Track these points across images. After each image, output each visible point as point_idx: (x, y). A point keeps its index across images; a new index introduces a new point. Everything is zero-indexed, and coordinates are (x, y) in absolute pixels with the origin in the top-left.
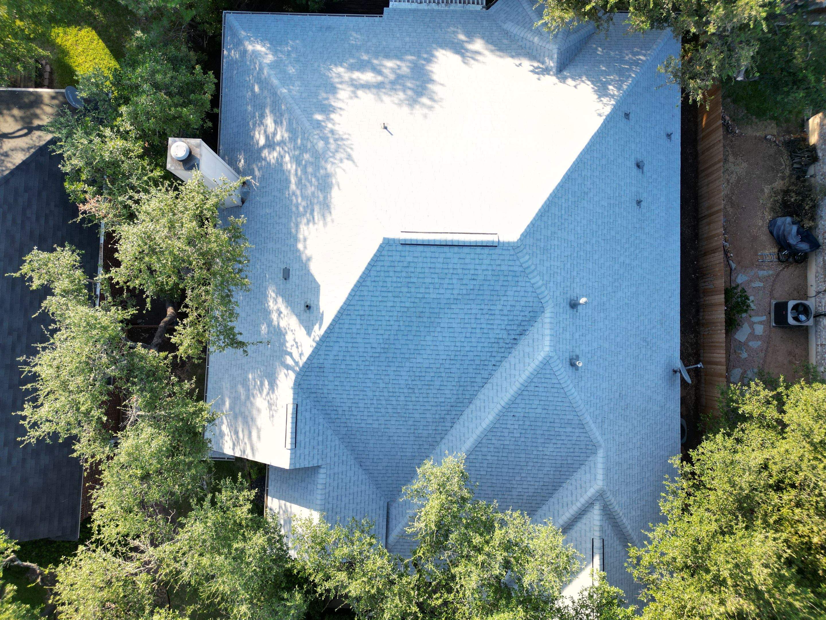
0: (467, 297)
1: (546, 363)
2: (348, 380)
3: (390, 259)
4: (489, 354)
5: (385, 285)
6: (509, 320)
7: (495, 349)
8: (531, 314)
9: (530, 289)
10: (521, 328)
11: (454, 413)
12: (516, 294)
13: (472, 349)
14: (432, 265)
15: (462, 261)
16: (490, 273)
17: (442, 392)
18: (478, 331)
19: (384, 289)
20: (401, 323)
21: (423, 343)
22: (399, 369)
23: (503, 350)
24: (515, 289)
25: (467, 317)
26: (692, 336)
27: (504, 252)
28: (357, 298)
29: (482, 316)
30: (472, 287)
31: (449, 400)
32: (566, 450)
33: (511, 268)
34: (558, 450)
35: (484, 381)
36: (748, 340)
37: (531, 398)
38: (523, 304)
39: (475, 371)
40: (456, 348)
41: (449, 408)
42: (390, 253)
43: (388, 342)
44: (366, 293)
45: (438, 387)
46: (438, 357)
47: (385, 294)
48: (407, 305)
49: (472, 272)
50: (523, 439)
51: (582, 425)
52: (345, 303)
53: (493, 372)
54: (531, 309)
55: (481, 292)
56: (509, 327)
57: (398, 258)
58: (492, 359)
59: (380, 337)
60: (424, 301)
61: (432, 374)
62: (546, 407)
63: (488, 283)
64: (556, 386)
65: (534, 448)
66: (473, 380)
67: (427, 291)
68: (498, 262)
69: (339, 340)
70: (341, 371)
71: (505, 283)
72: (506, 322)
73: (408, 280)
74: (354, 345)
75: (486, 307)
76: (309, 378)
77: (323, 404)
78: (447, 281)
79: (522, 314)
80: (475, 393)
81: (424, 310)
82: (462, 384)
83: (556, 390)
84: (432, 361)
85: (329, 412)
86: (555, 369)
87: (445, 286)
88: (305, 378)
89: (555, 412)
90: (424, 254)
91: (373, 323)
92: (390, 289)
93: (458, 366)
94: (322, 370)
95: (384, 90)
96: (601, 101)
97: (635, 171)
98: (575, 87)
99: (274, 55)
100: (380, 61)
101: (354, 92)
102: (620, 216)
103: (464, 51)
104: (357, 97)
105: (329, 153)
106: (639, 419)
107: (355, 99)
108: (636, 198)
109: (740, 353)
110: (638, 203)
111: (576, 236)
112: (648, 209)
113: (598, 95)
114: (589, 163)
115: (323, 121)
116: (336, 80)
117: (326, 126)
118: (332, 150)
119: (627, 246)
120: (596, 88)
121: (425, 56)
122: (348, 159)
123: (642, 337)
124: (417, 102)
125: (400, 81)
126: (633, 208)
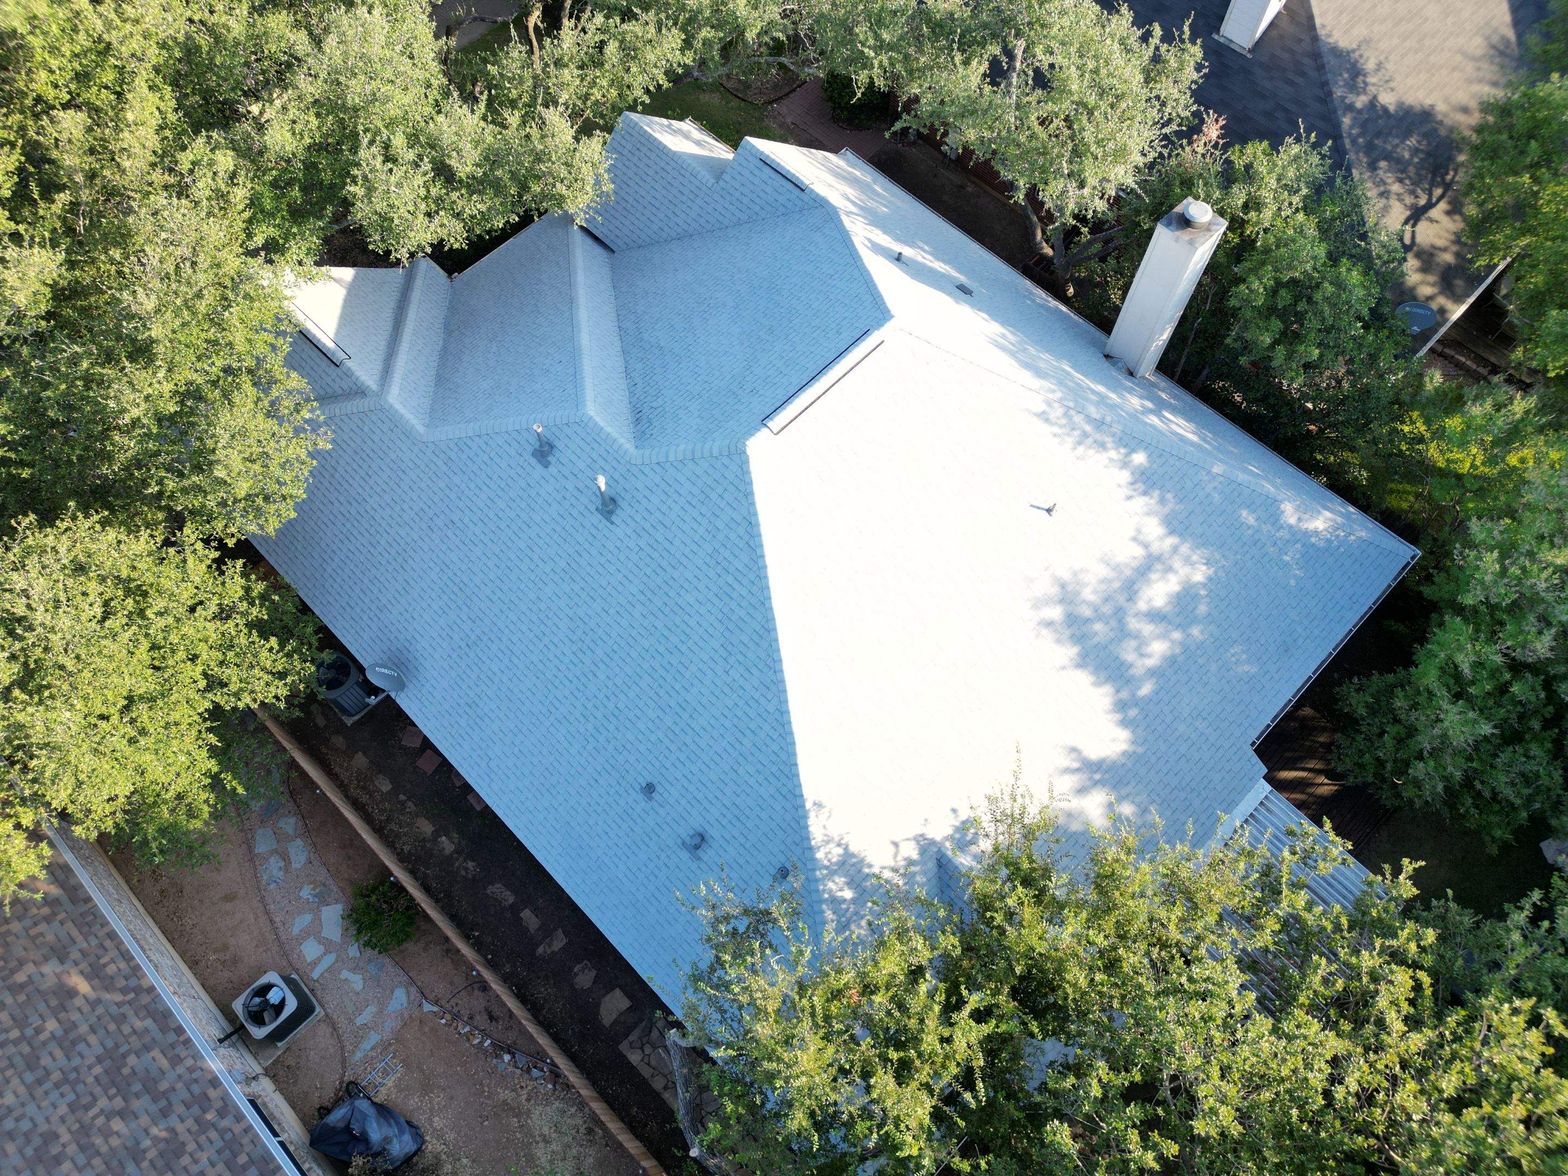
0: (739, 380)
3: (864, 317)
4: (653, 384)
5: (842, 305)
6: (667, 412)
7: (651, 391)
8: (648, 435)
12: (687, 428)
13: (677, 369)
15: (784, 385)
16: (741, 409)
17: (666, 328)
18: (690, 380)
20: (782, 310)
21: (739, 324)
23: (642, 397)
24: (695, 427)
25: (718, 373)
26: (406, 848)
27: (747, 428)
29: (701, 389)
30: (745, 387)
31: (649, 332)
32: (465, 400)
33: (721, 430)
34: (474, 393)
36: (317, 920)
37: (558, 383)
38: (669, 430)
39: (650, 365)
40: (696, 353)
41: (642, 330)
42: (871, 318)
43: (777, 293)
46: (707, 334)
48: (796, 321)
49: (761, 392)
50: (526, 364)
55: (729, 394)
56: (659, 410)
57: (857, 324)
58: (644, 385)
59: (790, 287)
60: (782, 338)
61: (695, 324)
62: (531, 394)
63: (732, 403)
66: (644, 360)
67: (790, 343)
71: (711, 420)
72: (668, 409)
74: (808, 262)
75: (707, 395)
78: (780, 365)
79: (659, 426)
80: (628, 359)
81: (772, 335)
82: (653, 349)
84: (708, 327)
87: (775, 362)
88: (824, 212)
89: (516, 401)
90: (833, 349)
93: (675, 350)
94: (815, 229)
95: (1116, 585)
96: (839, 845)
97: (696, 822)
98: (896, 844)
99: (1291, 527)
100: (1173, 642)
101: (1146, 546)
102: (657, 721)
103: (1097, 777)
104: (1134, 539)
105: (1071, 404)
106: (402, 543)
107: (1133, 533)
108: (659, 788)
109: (314, 889)
110: (649, 789)
111: (686, 585)
112: (630, 811)
113: (853, 855)
114: (762, 700)
115: (1128, 455)
116: (1185, 549)
117: (1117, 449)
118: (1072, 412)
119: (611, 706)
120: (867, 870)
121: (1133, 713)
122: (1044, 412)
123: (485, 638)
124: (1061, 601)
125: (1113, 623)
126: (650, 767)
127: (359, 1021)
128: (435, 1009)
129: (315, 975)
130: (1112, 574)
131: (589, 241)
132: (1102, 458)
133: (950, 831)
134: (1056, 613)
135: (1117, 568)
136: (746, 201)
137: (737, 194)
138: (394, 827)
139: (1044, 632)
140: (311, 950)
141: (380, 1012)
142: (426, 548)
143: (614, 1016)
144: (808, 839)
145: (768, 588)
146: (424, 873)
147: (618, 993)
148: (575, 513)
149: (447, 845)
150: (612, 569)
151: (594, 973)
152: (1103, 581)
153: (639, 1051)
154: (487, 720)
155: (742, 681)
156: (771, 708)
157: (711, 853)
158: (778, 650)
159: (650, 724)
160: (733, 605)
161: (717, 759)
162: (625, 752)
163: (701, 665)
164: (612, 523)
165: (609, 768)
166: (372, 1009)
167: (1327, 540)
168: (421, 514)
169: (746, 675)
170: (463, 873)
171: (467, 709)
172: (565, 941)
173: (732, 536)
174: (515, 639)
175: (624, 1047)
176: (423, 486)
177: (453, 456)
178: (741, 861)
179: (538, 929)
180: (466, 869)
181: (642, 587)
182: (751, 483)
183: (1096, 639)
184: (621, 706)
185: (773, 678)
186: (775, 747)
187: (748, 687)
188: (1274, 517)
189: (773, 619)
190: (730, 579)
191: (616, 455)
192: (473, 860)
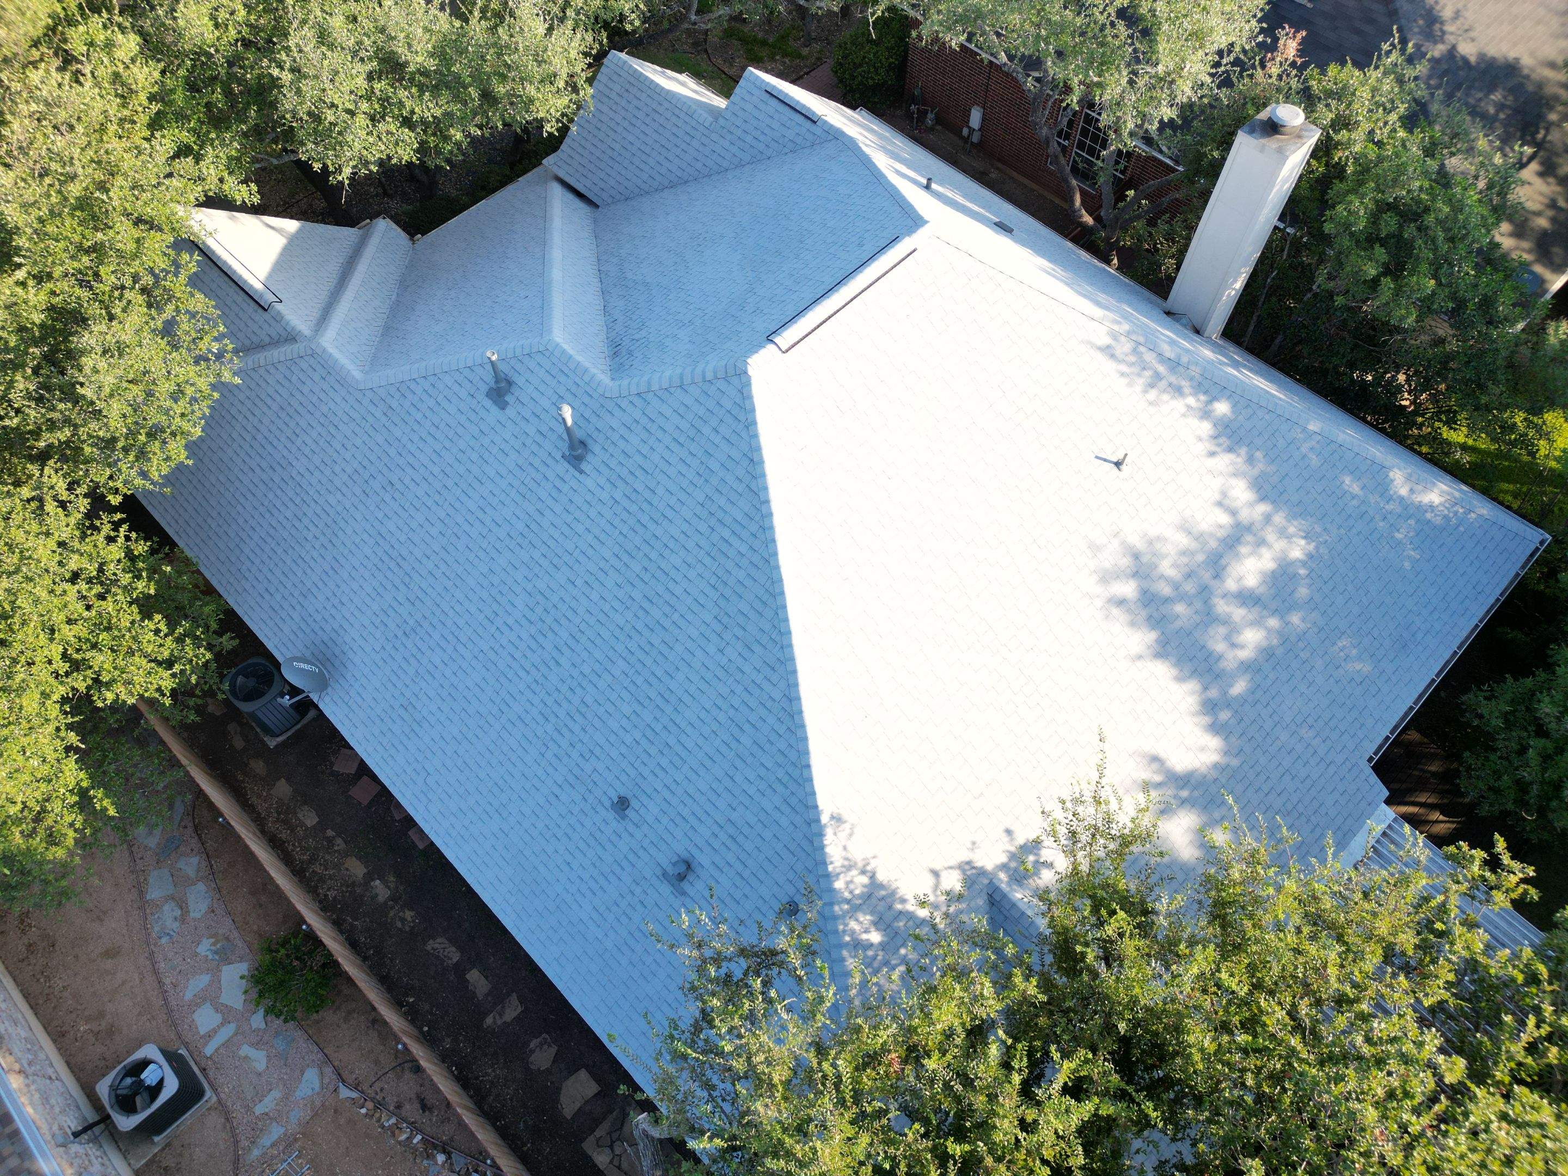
0: (740, 302)
3: (894, 226)
4: (635, 318)
5: (864, 220)
6: (651, 342)
7: (633, 324)
8: (626, 367)
13: (665, 301)
14: (829, 269)
15: (795, 301)
16: (741, 329)
19: (858, 219)
21: (739, 251)
23: (621, 332)
26: (331, 894)
27: (751, 346)
31: (634, 271)
33: (717, 352)
36: (216, 982)
37: (522, 316)
38: (653, 359)
39: (634, 301)
40: (688, 284)
41: (625, 270)
42: (900, 227)
44: (877, 200)
48: (808, 241)
54: (634, 367)
56: (642, 341)
57: (882, 234)
58: (625, 320)
60: (792, 258)
63: (730, 326)
66: (626, 298)
71: (705, 344)
72: (652, 339)
73: (841, 243)
79: (641, 357)
80: (608, 298)
84: (703, 259)
87: (783, 281)
90: (854, 260)
92: (850, 225)
95: (1200, 558)
96: (863, 872)
97: (681, 847)
98: (936, 874)
99: (1402, 499)
100: (1269, 630)
101: (1233, 513)
102: (633, 717)
103: (1185, 794)
104: (1219, 504)
105: (1141, 339)
106: (332, 512)
107: (1217, 497)
108: (634, 803)
109: (214, 944)
110: (622, 804)
111: (671, 544)
112: (598, 835)
113: (882, 886)
114: (766, 686)
115: (1210, 402)
116: (1279, 519)
117: (1194, 394)
118: (1142, 349)
119: (576, 701)
120: (899, 907)
121: (1224, 715)
122: (1108, 347)
123: (426, 624)
124: (1135, 575)
125: (1198, 605)
126: (624, 778)
127: (259, 1110)
128: (354, 1095)
129: (209, 1050)
130: (1194, 545)
131: (570, 196)
132: (1178, 405)
133: (1003, 859)
134: (1128, 589)
135: (1199, 537)
136: (749, 139)
137: (739, 132)
138: (319, 869)
139: (1115, 611)
140: (205, 1019)
141: (286, 1097)
142: (358, 516)
143: (578, 1105)
144: (824, 864)
145: (774, 541)
146: (351, 925)
147: (583, 1074)
148: (537, 462)
149: (381, 890)
150: (580, 529)
151: (554, 1050)
152: (1183, 553)
153: (608, 1150)
154: (426, 725)
155: (740, 661)
156: (777, 695)
157: (700, 885)
158: (786, 620)
159: (624, 722)
160: (730, 565)
161: (708, 763)
162: (593, 759)
163: (689, 644)
164: (581, 472)
165: (571, 779)
166: (276, 1094)
167: (1445, 517)
168: (355, 477)
169: (746, 653)
170: (399, 925)
171: (402, 711)
172: (519, 1009)
173: (730, 478)
174: (461, 623)
175: (588, 1146)
176: (358, 442)
177: (394, 404)
178: (738, 895)
179: (487, 995)
180: (403, 920)
181: (616, 549)
182: (753, 410)
183: (1178, 624)
184: (589, 700)
185: (779, 655)
186: (782, 745)
187: (747, 668)
188: (1383, 487)
189: (781, 580)
190: (726, 533)
191: (588, 389)
192: (411, 909)
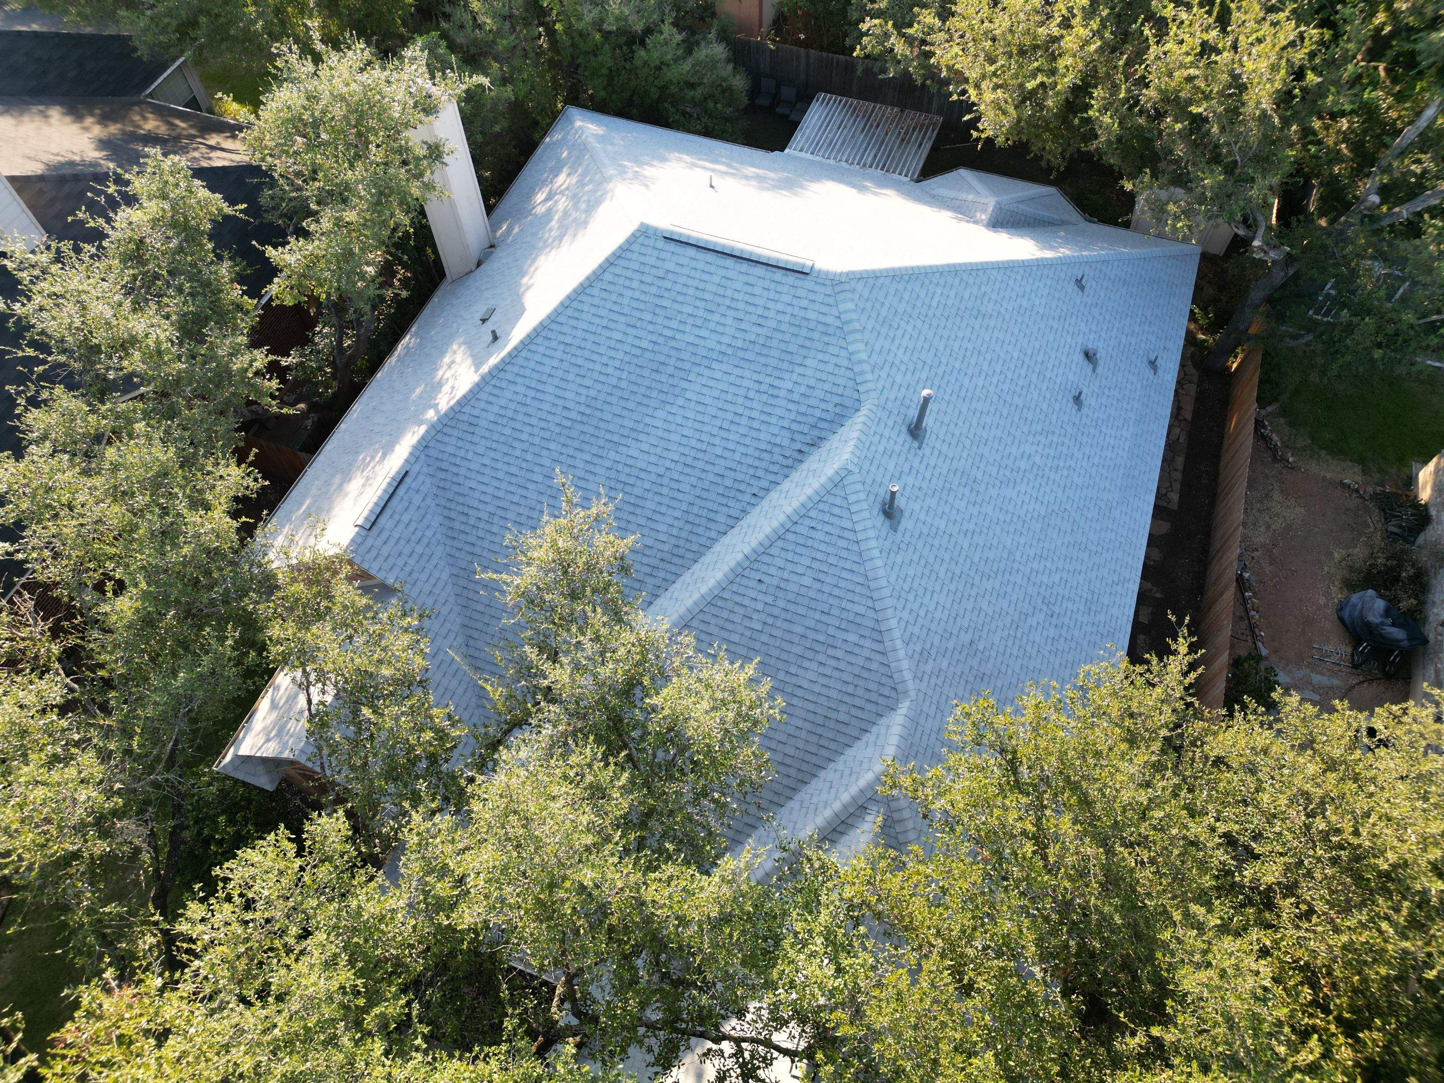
0: (741, 354)
1: (839, 482)
2: (506, 459)
3: (642, 259)
4: (751, 471)
5: (620, 300)
6: (798, 413)
7: (763, 464)
8: (838, 410)
9: (845, 363)
10: (816, 433)
11: (662, 575)
12: (821, 366)
13: (727, 454)
14: (702, 286)
15: (749, 289)
16: (787, 318)
17: (654, 525)
18: (744, 421)
19: (616, 308)
20: (624, 375)
21: (647, 420)
22: (595, 460)
23: (775, 468)
24: (820, 356)
25: (732, 389)
27: (817, 288)
28: (570, 312)
29: (757, 396)
30: (752, 338)
31: (660, 546)
32: (839, 686)
33: (822, 318)
34: (825, 681)
35: (731, 522)
37: (799, 550)
38: (827, 387)
39: (720, 500)
40: (699, 445)
41: (654, 562)
42: (644, 250)
43: (593, 403)
44: (586, 308)
45: (649, 514)
46: (665, 454)
47: (615, 317)
48: (644, 344)
49: (760, 311)
50: (764, 638)
51: (879, 635)
52: (549, 317)
53: (748, 508)
54: (837, 400)
55: (765, 351)
56: (794, 426)
57: (652, 261)
58: (754, 482)
59: (583, 391)
60: (672, 343)
61: (647, 485)
62: (822, 576)
63: (779, 336)
64: (847, 534)
65: (780, 665)
66: (711, 515)
67: (682, 327)
68: (804, 303)
69: (518, 379)
70: (502, 439)
71: (808, 344)
72: (793, 416)
73: (658, 301)
74: (539, 396)
75: (768, 380)
76: (446, 439)
77: (450, 495)
78: (716, 317)
79: (823, 406)
80: (708, 543)
81: (667, 361)
82: (691, 518)
83: (844, 544)
84: (653, 459)
85: (453, 515)
86: (852, 498)
87: (712, 326)
88: (439, 437)
89: (836, 592)
90: (693, 264)
91: (580, 361)
92: (625, 311)
93: (693, 480)
94: (471, 429)
97: (1080, 359)
108: (1073, 391)
110: (1077, 401)
112: (1094, 423)
114: (998, 284)
128: (1260, 644)
145: (930, 267)
156: (1000, 277)
157: (1091, 346)
158: (966, 264)
165: (1078, 444)
173: (906, 296)
182: (867, 271)
185: (981, 273)
